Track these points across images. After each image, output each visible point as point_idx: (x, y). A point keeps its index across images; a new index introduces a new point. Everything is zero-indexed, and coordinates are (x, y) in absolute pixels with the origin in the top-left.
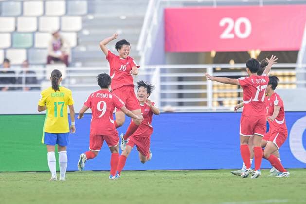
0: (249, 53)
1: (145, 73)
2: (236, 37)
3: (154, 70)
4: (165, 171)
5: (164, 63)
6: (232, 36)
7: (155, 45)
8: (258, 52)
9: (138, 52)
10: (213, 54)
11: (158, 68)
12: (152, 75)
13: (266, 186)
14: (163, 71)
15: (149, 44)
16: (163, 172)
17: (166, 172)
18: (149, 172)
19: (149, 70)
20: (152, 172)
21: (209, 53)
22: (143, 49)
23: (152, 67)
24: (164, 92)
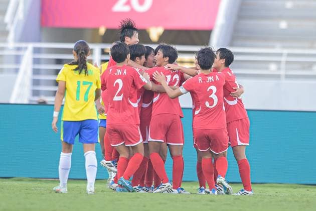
0: (147, 31)
1: (14, 53)
2: (132, 10)
3: (26, 48)
4: (35, 179)
5: (40, 41)
6: (127, 9)
7: (28, 16)
8: (160, 30)
9: (6, 25)
10: (102, 31)
11: (31, 46)
12: (23, 55)
13: (165, 204)
14: (37, 50)
15: (21, 15)
16: (33, 181)
17: (37, 180)
18: (15, 180)
19: (19, 49)
20: (18, 180)
21: (97, 30)
22: (12, 22)
23: (23, 45)
24: (37, 77)
